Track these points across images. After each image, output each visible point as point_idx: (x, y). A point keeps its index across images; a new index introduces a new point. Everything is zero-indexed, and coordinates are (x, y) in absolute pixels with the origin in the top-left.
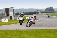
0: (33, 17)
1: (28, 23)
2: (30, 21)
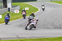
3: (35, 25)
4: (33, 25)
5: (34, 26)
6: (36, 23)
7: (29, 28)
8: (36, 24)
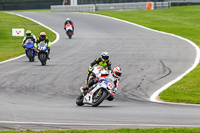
3: (110, 91)
4: (103, 89)
5: (108, 93)
7: (91, 102)
8: (116, 86)
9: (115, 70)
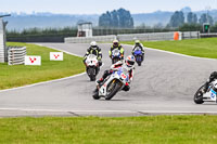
0: (120, 65)
1: (104, 87)
2: (111, 78)
3: (124, 82)
6: (131, 71)
7: (105, 94)
8: (131, 76)
9: (127, 59)
